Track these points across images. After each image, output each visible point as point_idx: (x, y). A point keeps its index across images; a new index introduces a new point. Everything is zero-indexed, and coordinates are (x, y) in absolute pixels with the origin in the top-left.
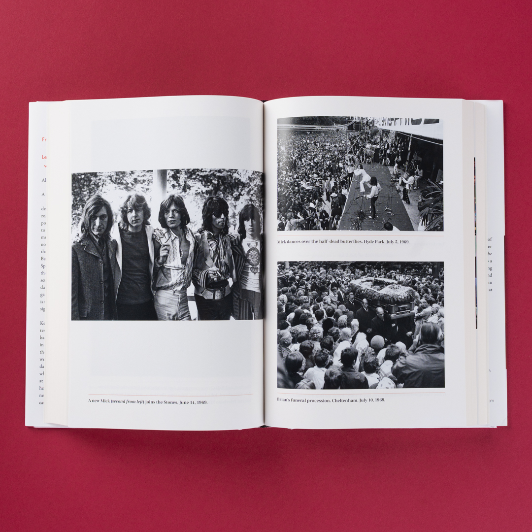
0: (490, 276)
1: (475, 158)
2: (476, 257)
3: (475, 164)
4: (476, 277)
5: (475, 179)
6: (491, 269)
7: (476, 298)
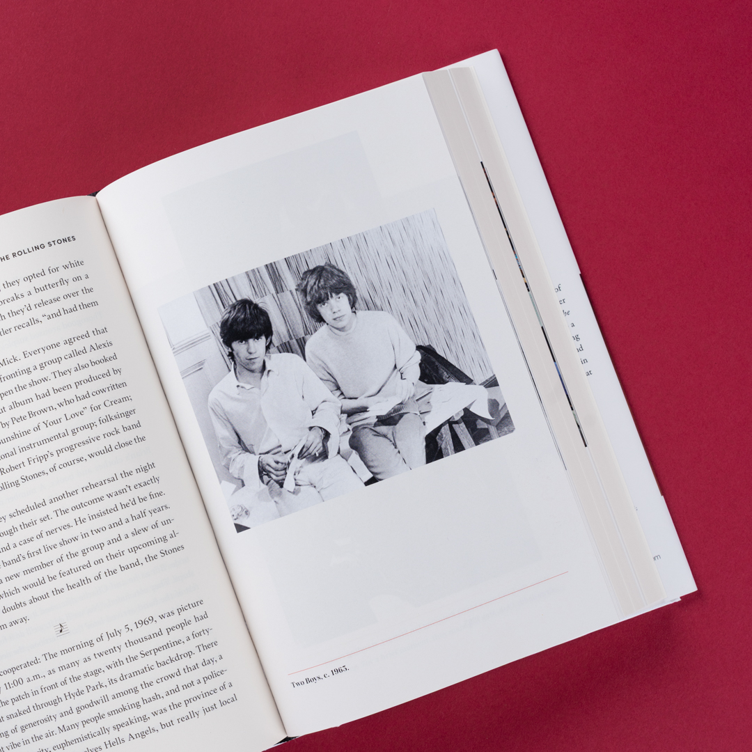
0: (580, 349)
1: (482, 163)
2: (542, 328)
3: (485, 172)
4: (554, 361)
5: (494, 197)
6: (577, 338)
7: (567, 395)
